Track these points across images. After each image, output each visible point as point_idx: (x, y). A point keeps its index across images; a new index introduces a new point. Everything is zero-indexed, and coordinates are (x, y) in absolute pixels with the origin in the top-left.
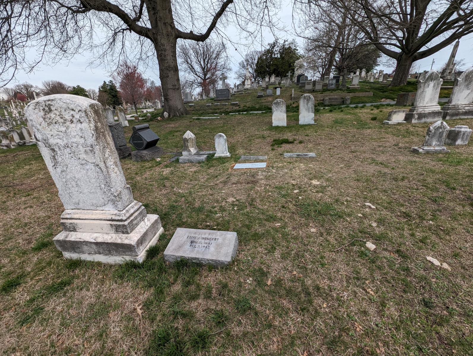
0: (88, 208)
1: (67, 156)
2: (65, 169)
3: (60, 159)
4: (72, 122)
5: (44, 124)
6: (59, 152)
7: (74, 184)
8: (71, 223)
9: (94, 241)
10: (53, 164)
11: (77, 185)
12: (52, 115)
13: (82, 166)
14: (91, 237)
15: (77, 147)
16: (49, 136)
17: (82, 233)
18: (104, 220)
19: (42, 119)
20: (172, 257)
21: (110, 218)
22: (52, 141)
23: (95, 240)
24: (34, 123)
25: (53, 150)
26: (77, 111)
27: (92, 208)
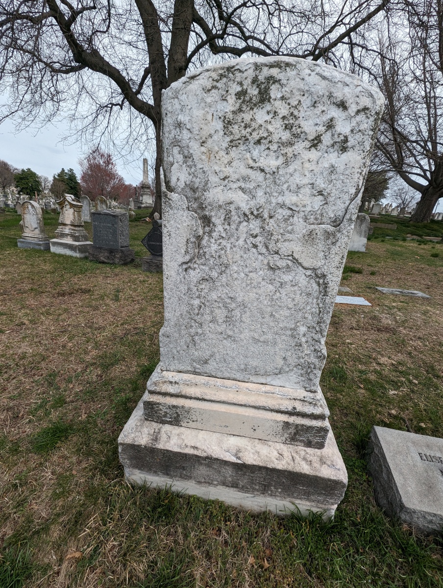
0: (227, 375)
1: (241, 242)
2: (214, 274)
3: (214, 247)
4: (316, 142)
5: (220, 141)
6: (220, 228)
7: (221, 314)
8: (174, 406)
9: (233, 459)
10: (187, 258)
11: (228, 319)
12: (261, 115)
13: (270, 273)
14: (225, 446)
15: (286, 220)
16: (213, 179)
17: (194, 432)
18: (272, 410)
19: (219, 125)
20: (429, 518)
21: (290, 409)
22: (216, 195)
23: (239, 458)
24: (186, 135)
25: (207, 221)
26: (353, 109)
27: (238, 376)
